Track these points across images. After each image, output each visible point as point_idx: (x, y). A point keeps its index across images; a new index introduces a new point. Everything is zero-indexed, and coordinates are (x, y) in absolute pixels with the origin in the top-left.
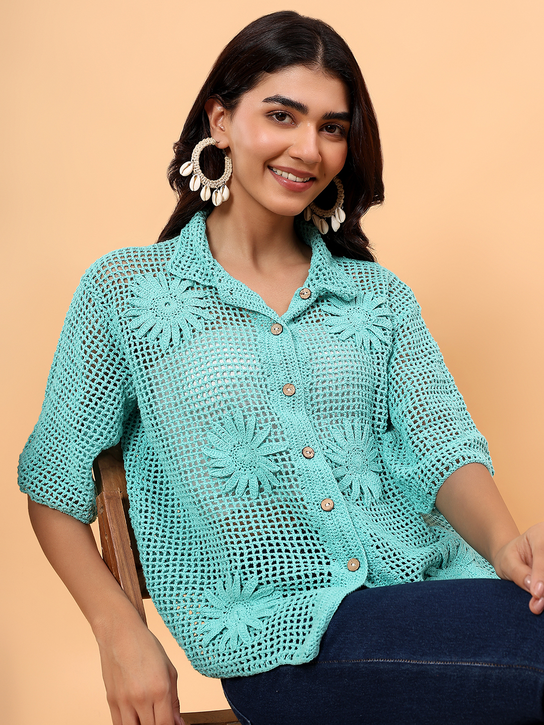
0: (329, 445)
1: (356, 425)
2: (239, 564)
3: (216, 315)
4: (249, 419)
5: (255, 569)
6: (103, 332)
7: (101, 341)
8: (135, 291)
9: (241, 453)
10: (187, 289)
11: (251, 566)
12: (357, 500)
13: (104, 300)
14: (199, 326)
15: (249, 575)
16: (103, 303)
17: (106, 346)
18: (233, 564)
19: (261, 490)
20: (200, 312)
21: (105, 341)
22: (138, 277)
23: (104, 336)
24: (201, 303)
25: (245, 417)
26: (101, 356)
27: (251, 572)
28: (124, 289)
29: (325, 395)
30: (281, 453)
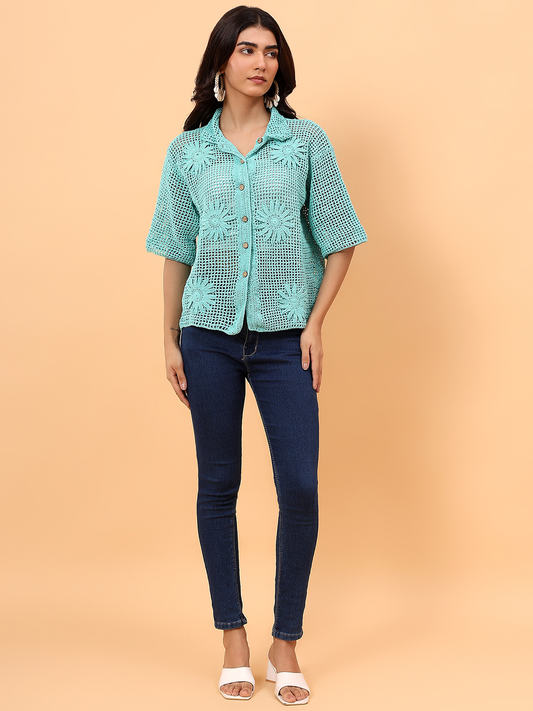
0: (259, 213)
1: (276, 203)
2: (202, 273)
3: (217, 157)
4: (222, 204)
5: (208, 275)
6: (175, 174)
7: (175, 179)
8: (185, 152)
9: (213, 220)
10: (207, 146)
11: (207, 274)
12: (268, 240)
13: (174, 160)
14: (209, 163)
15: (205, 278)
16: (173, 161)
17: (177, 181)
18: (199, 272)
19: (219, 238)
20: (211, 156)
21: (176, 179)
22: (186, 146)
23: (175, 176)
24: (211, 152)
25: (220, 203)
26: (175, 186)
27: (206, 276)
28: (181, 152)
29: (261, 189)
30: (233, 220)
